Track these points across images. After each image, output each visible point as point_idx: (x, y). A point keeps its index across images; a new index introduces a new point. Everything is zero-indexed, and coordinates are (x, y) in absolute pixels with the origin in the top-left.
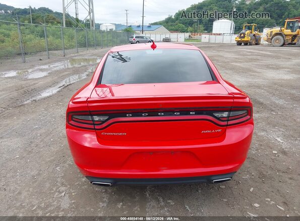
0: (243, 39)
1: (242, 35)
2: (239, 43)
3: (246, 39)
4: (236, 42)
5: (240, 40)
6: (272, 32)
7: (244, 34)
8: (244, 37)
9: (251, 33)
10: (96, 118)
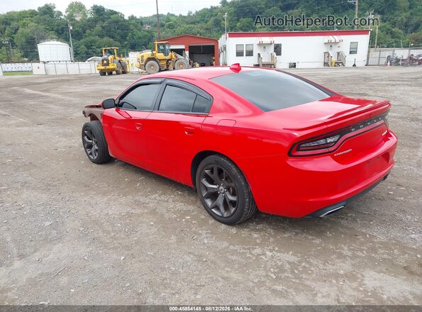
0: (107, 67)
1: (105, 62)
2: (103, 73)
3: (111, 66)
4: (98, 72)
5: (103, 68)
6: (142, 56)
7: (107, 60)
8: (108, 64)
9: (115, 58)
10: (329, 140)
